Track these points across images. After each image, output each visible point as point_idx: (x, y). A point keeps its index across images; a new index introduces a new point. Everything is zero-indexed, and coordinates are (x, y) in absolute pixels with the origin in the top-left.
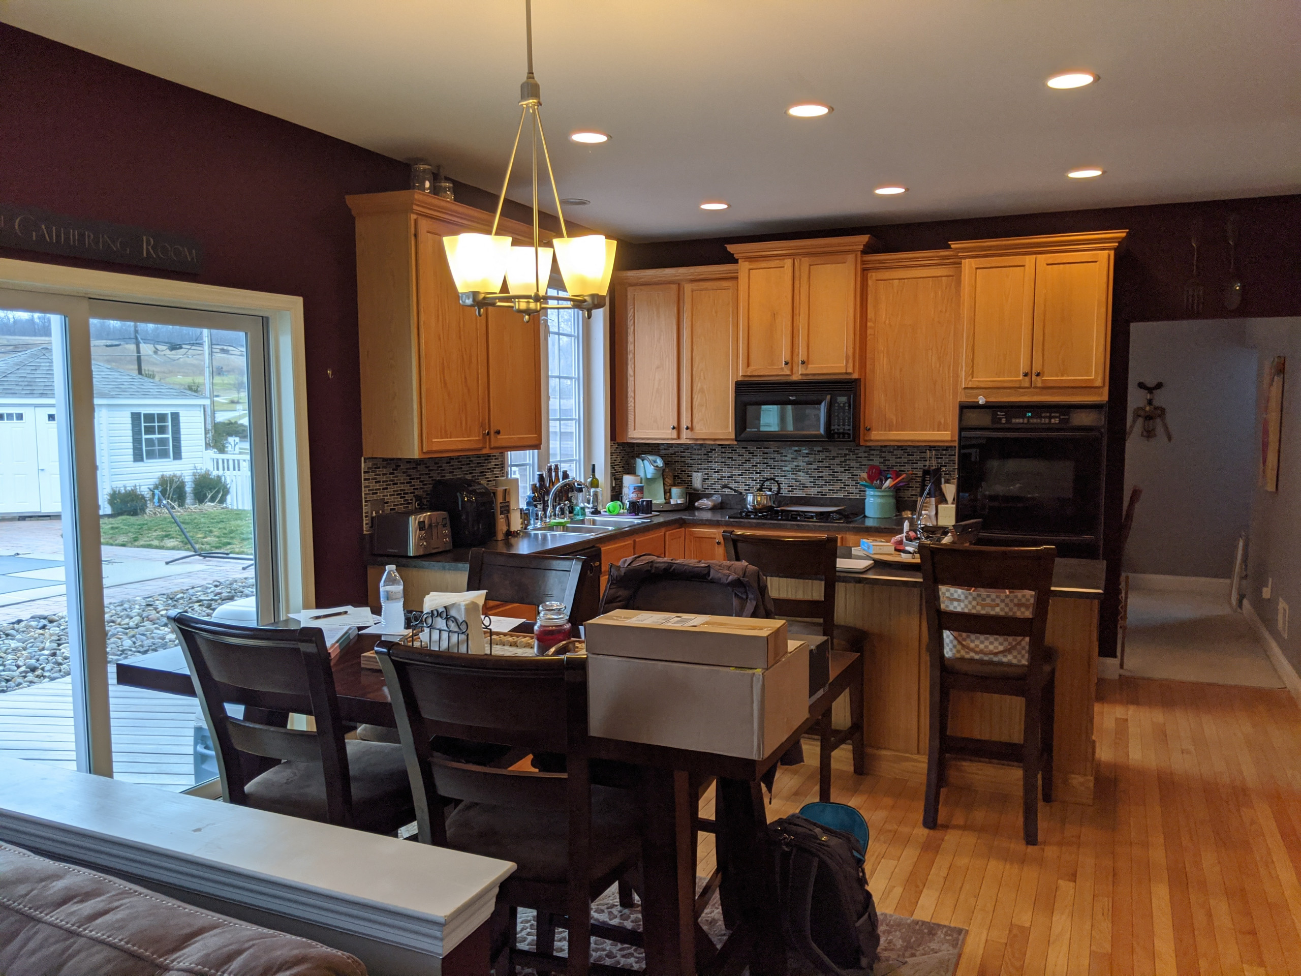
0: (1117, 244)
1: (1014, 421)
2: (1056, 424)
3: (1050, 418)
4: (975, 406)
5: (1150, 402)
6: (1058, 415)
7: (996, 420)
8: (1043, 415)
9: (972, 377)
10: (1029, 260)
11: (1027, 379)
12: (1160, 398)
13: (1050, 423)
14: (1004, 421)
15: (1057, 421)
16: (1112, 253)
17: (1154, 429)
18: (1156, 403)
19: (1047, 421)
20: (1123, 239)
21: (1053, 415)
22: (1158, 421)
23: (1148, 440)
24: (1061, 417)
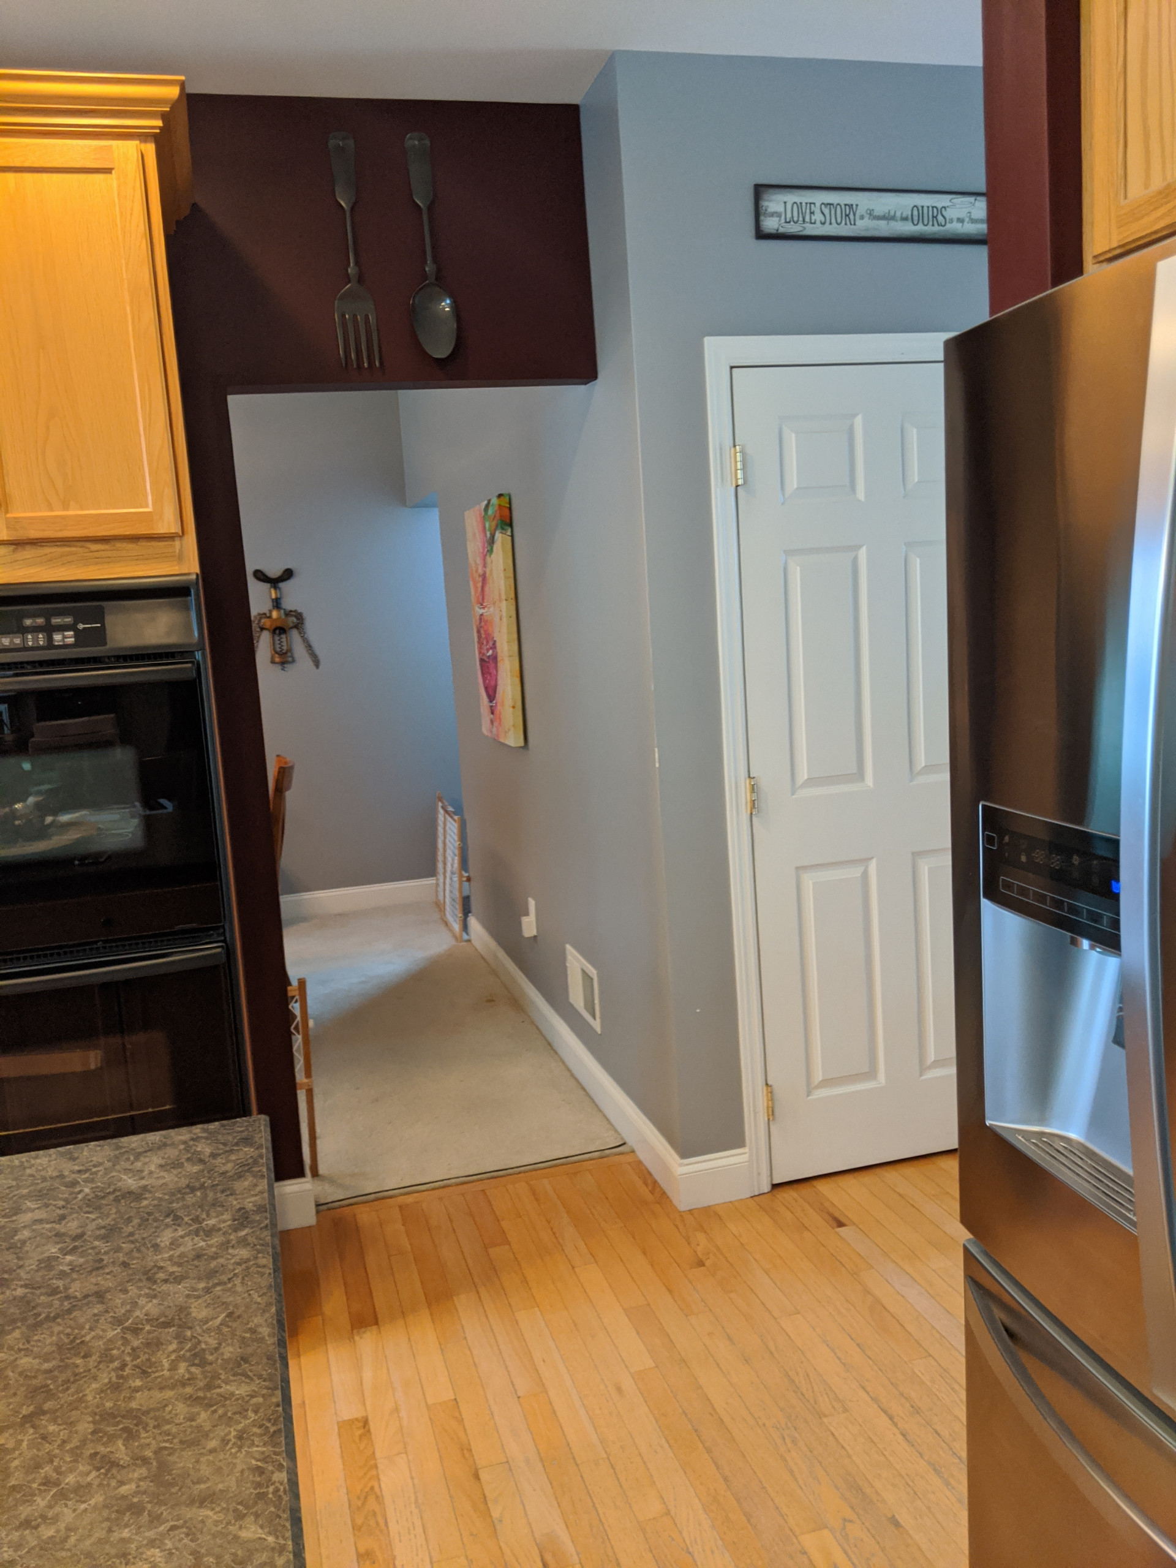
2: (66, 646)
3: (49, 630)
5: (277, 603)
6: (68, 620)
8: (28, 622)
13: (50, 645)
15: (70, 637)
17: (290, 650)
18: (289, 604)
19: (41, 639)
21: (56, 621)
22: (295, 634)
23: (283, 669)
24: (81, 626)
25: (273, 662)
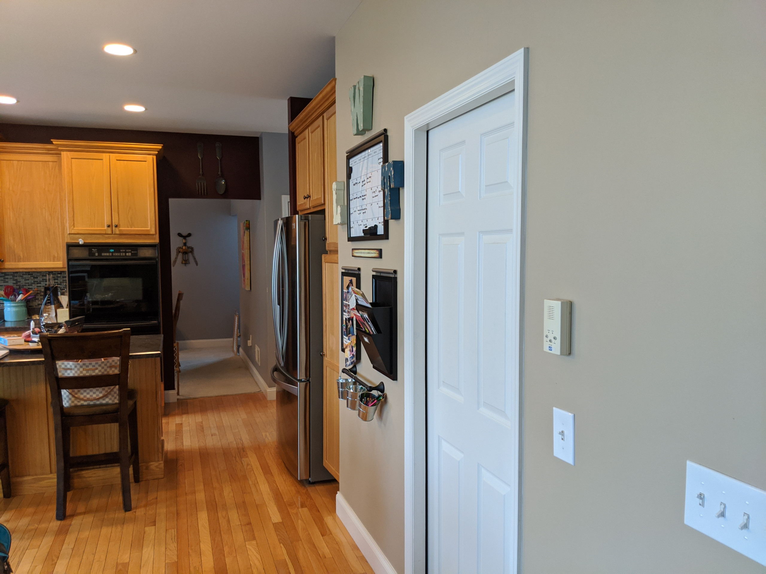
0: (157, 152)
1: (103, 254)
2: (129, 256)
3: (126, 252)
4: (78, 245)
5: (185, 244)
6: (130, 251)
7: (91, 254)
8: (121, 251)
9: (74, 227)
10: (105, 156)
11: (110, 229)
12: (191, 242)
13: (126, 255)
14: (97, 254)
16: (155, 157)
17: (188, 259)
19: (124, 254)
20: (161, 150)
21: (127, 251)
22: (190, 254)
23: (185, 266)
24: (132, 252)
25: (182, 263)
